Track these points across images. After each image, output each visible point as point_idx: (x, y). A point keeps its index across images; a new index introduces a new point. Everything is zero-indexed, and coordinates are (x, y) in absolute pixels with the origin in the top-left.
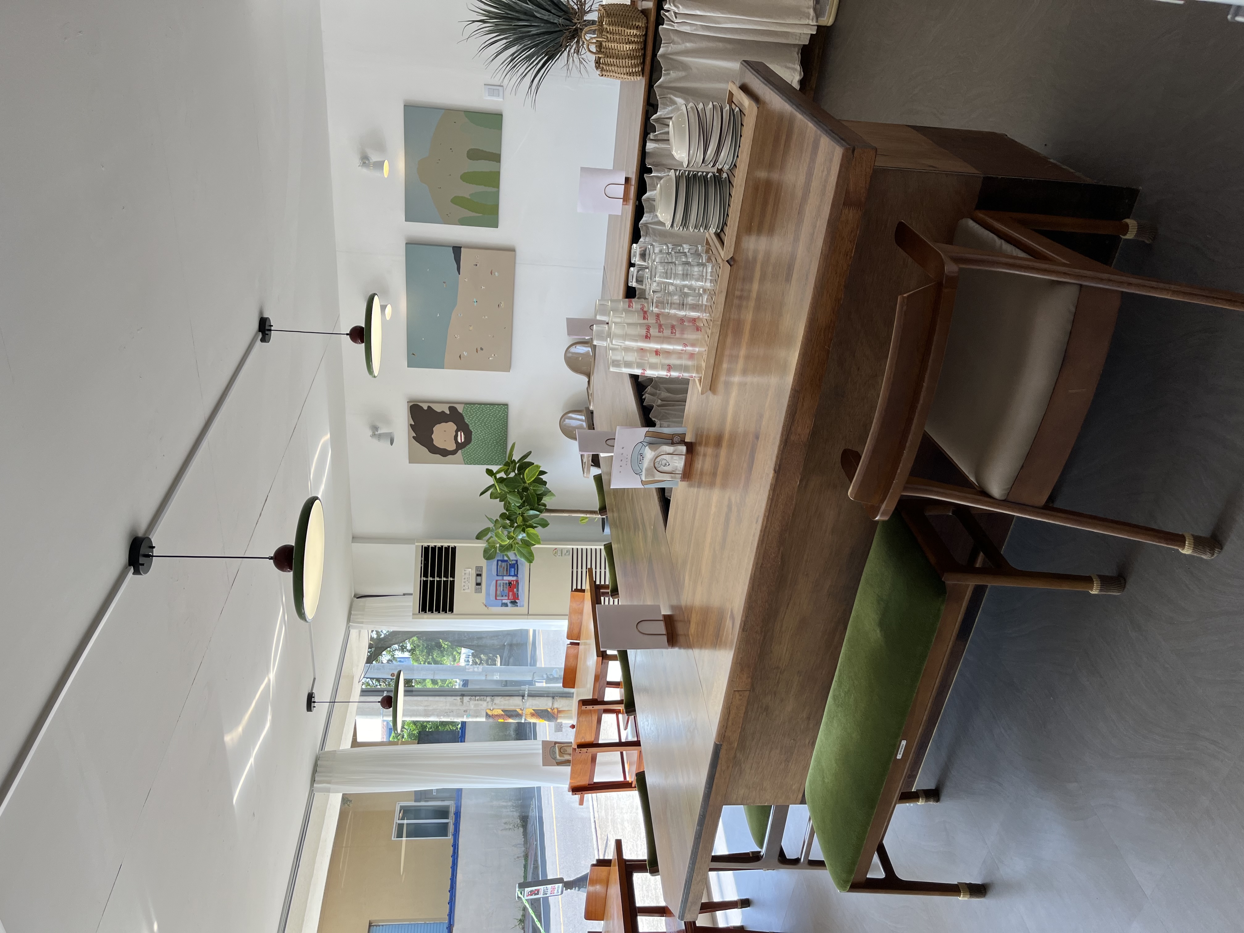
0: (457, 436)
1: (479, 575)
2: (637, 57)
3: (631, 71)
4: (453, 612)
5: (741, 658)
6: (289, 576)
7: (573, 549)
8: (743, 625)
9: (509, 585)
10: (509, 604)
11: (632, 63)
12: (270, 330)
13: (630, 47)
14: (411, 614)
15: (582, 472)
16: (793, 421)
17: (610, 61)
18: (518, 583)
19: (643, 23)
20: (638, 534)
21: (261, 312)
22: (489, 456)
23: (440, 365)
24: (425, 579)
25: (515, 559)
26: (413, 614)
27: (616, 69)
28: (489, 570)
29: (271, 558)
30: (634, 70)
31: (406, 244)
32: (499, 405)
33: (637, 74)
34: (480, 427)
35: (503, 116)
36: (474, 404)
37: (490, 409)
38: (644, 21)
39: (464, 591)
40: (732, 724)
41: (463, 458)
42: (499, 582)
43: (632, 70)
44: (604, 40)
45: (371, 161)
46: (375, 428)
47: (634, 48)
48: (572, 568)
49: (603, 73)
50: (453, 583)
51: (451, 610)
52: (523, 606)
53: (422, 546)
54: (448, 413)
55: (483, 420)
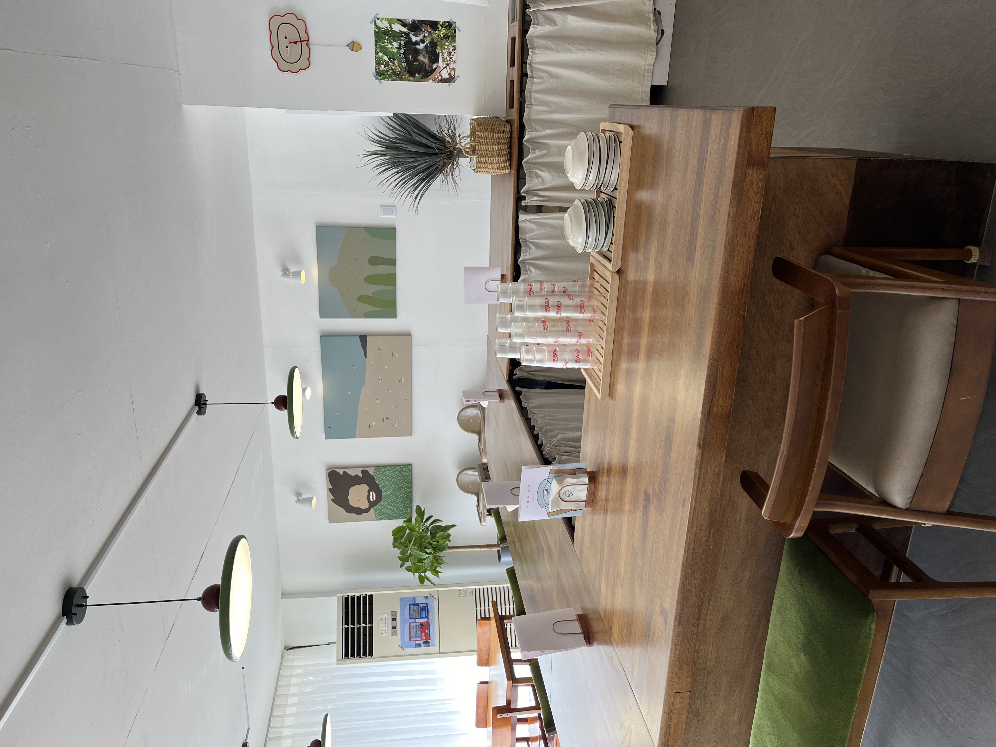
0: (370, 495)
1: (394, 619)
2: (505, 155)
3: (500, 166)
4: (372, 655)
5: (679, 655)
6: (216, 615)
7: (475, 589)
8: (678, 617)
9: (421, 627)
10: (422, 645)
11: (501, 160)
12: (206, 404)
13: (498, 148)
14: (336, 661)
15: (479, 521)
16: (714, 393)
17: (483, 160)
18: (429, 624)
19: (508, 128)
20: (543, 555)
21: (197, 389)
22: (397, 512)
23: (353, 435)
24: (346, 627)
25: (426, 602)
26: (337, 660)
27: (488, 165)
28: (402, 614)
29: (199, 599)
30: (503, 166)
31: (321, 336)
32: (404, 465)
33: (506, 168)
34: (389, 486)
35: (396, 228)
36: (383, 466)
37: (396, 470)
38: (509, 127)
39: (382, 635)
40: (675, 730)
41: (376, 515)
42: (412, 624)
43: (502, 165)
44: (477, 144)
45: (290, 271)
46: (299, 494)
47: (501, 148)
48: (476, 607)
49: (478, 169)
50: (371, 628)
51: (371, 654)
52: (435, 645)
53: (343, 596)
54: (361, 476)
55: (391, 480)
